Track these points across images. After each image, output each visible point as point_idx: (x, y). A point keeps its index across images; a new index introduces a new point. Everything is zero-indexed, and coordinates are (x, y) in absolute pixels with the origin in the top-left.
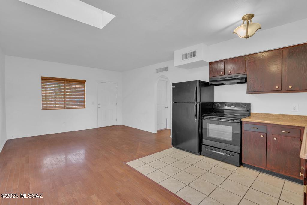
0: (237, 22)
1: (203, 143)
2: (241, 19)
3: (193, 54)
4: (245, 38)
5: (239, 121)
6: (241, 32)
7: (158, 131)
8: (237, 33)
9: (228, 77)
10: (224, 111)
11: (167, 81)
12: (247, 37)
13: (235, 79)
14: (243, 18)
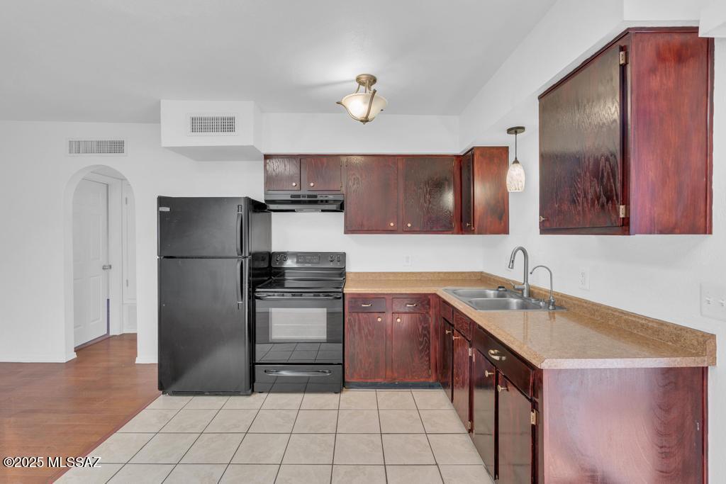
0: (345, 82)
1: (257, 362)
2: (355, 78)
3: (227, 125)
4: (362, 121)
5: (341, 295)
6: (357, 106)
7: (78, 350)
8: (348, 106)
9: (309, 196)
10: (286, 271)
11: (108, 185)
12: (365, 120)
13: (322, 201)
14: (358, 79)
